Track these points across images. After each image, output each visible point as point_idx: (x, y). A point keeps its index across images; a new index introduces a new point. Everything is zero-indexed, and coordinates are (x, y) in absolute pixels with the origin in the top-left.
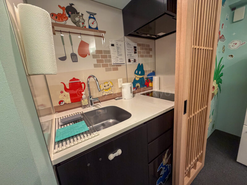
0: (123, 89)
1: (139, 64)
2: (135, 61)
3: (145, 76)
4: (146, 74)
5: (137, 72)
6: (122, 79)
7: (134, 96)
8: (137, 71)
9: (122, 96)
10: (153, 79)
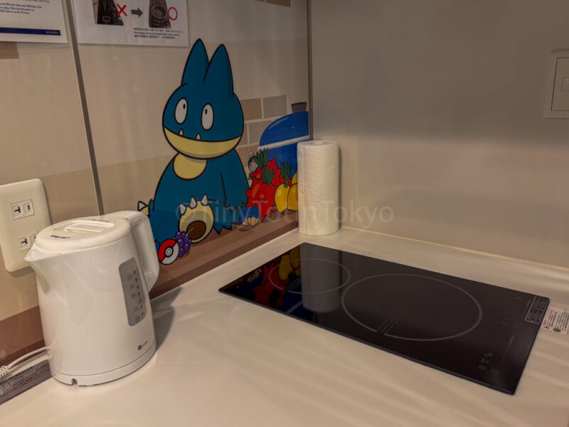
0: (47, 289)
1: (199, 46)
2: (159, 19)
3: (249, 145)
4: (255, 125)
5: (181, 115)
6: (37, 181)
7: (162, 328)
8: (183, 102)
9: (42, 343)
10: (300, 159)
